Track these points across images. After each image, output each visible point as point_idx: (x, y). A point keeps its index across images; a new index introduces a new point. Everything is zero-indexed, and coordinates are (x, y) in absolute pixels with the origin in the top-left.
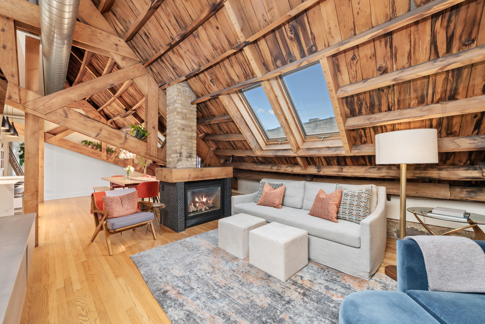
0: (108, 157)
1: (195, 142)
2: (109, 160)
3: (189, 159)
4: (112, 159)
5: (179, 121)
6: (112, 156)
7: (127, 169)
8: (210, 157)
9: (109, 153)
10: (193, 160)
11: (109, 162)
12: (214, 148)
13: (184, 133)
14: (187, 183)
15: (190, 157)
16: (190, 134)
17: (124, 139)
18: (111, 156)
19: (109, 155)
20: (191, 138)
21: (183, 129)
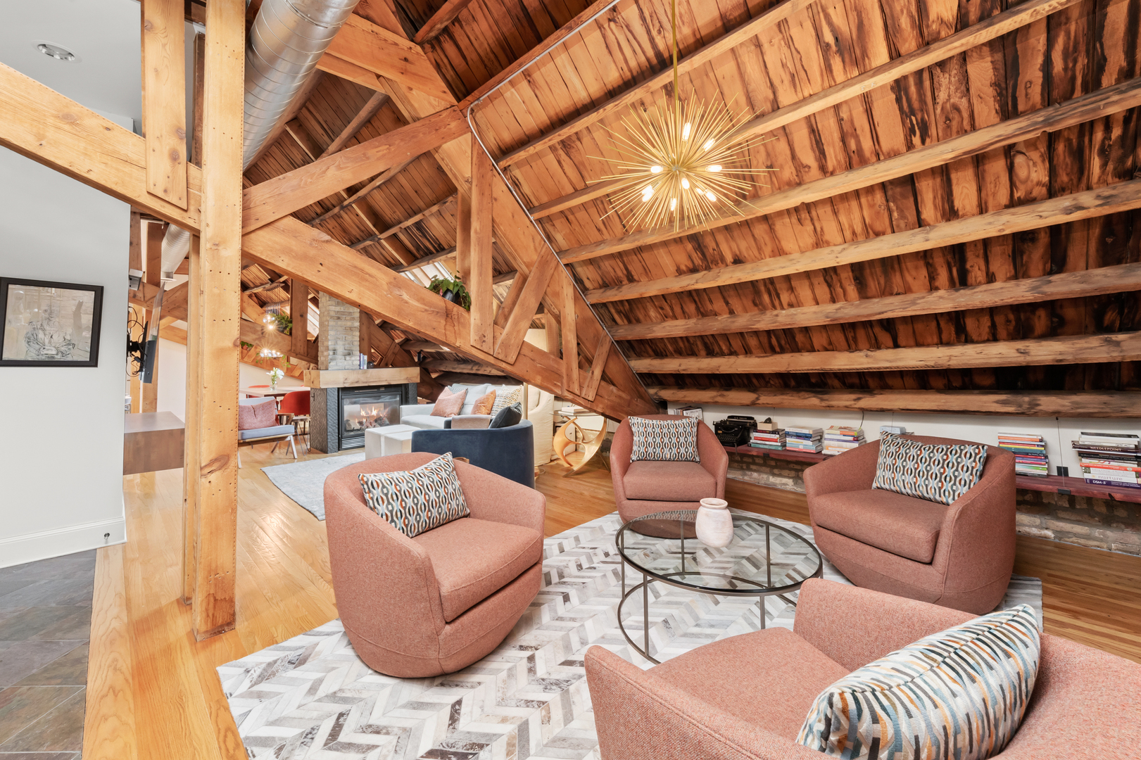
0: (244, 355)
1: (358, 334)
2: (246, 359)
3: (348, 358)
4: (249, 357)
5: (333, 308)
6: (250, 353)
7: (272, 373)
8: (393, 353)
9: (245, 347)
10: (353, 358)
11: (246, 363)
12: (401, 340)
13: (340, 323)
14: (345, 390)
15: (349, 354)
16: (349, 324)
17: (260, 333)
18: (248, 352)
19: (245, 351)
20: (351, 329)
21: (339, 318)
